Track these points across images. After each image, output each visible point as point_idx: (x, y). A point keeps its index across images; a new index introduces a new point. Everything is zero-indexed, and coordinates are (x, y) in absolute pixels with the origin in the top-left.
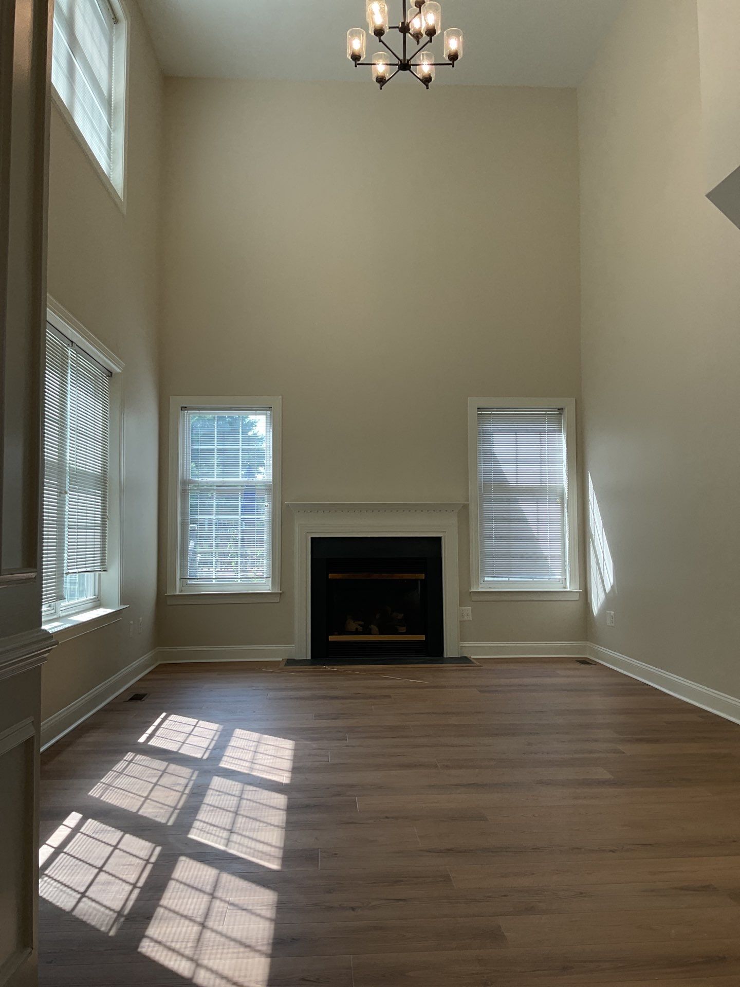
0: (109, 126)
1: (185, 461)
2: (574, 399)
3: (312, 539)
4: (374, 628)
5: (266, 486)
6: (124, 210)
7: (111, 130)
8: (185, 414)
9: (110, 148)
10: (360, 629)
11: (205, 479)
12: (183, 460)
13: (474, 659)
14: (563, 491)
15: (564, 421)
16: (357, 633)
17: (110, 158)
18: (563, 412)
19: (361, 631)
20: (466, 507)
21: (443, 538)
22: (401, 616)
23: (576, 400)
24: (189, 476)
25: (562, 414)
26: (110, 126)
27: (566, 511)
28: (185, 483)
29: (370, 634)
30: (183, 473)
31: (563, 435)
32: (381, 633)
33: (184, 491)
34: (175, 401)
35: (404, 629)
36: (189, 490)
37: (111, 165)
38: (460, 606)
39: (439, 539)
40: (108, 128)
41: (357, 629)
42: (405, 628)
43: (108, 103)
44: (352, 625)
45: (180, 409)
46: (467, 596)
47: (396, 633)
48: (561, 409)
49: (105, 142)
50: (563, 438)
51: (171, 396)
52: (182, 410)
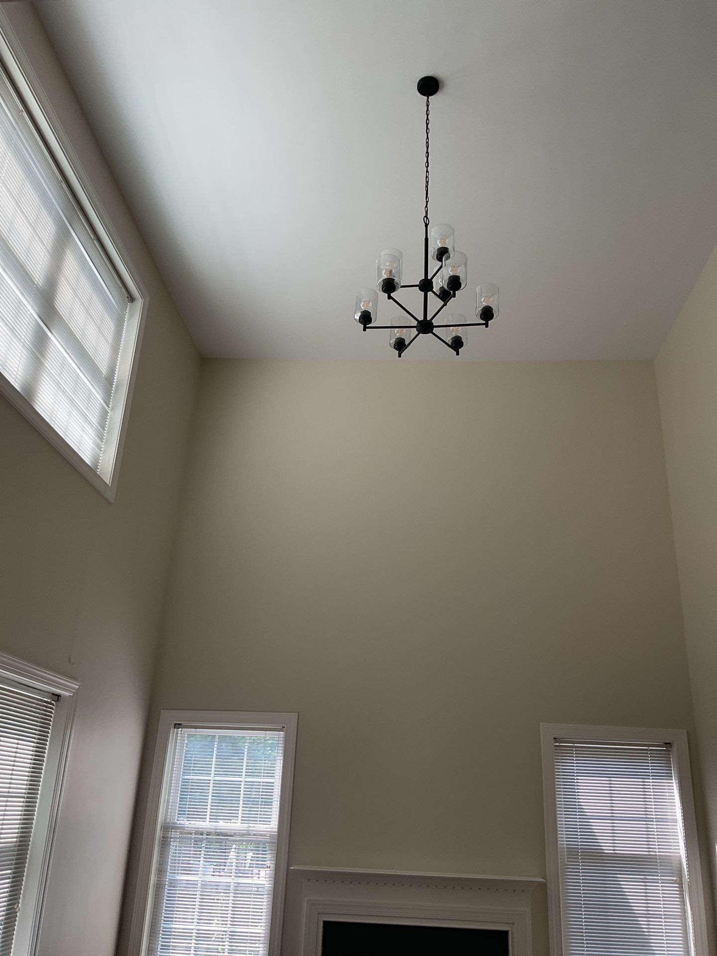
2: (685, 731)
3: (325, 923)
6: (110, 495)
7: (108, 409)
8: (179, 732)
11: (194, 823)
14: (680, 864)
15: (673, 761)
18: (671, 747)
20: (543, 887)
21: (510, 932)
23: (687, 732)
24: (174, 820)
25: (669, 751)
26: (108, 405)
27: (687, 895)
28: (167, 828)
30: (165, 816)
31: (674, 781)
34: (166, 716)
36: (171, 838)
39: (504, 934)
45: (173, 725)
48: (668, 744)
50: (674, 784)
51: (162, 711)
52: (175, 728)
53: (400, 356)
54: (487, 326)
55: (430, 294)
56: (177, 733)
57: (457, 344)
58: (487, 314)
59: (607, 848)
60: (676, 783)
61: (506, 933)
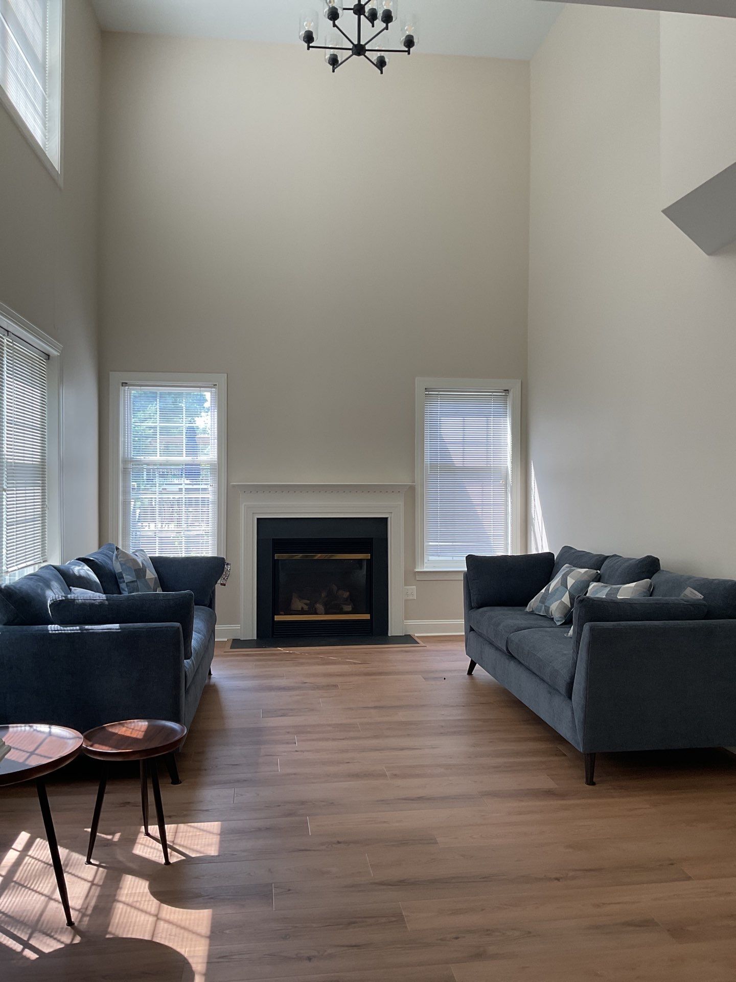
0: (43, 92)
1: (126, 439)
3: (258, 519)
4: (320, 607)
5: (211, 464)
6: (61, 182)
7: (46, 96)
8: (126, 389)
9: (45, 115)
10: (306, 608)
11: (148, 457)
12: (125, 438)
13: (417, 637)
14: (507, 471)
15: (509, 404)
16: (302, 612)
17: (45, 127)
18: (508, 393)
19: (307, 610)
20: (412, 489)
21: (389, 519)
22: (346, 594)
23: (521, 382)
24: (131, 455)
25: (507, 396)
26: (45, 91)
27: (509, 495)
28: (125, 461)
29: (316, 613)
30: (124, 452)
31: (508, 419)
32: (326, 613)
33: (125, 470)
34: (115, 377)
35: (349, 608)
36: (130, 468)
37: (47, 134)
38: (406, 585)
39: (385, 520)
40: (43, 95)
41: (302, 608)
42: (350, 606)
43: (42, 69)
44: (298, 604)
45: (121, 384)
46: (413, 576)
47: (342, 612)
48: (506, 391)
49: (40, 109)
50: (508, 421)
51: (111, 373)
52: (122, 386)
53: (333, 71)
54: (409, 54)
55: (362, 17)
56: (124, 390)
57: (381, 64)
58: (409, 42)
59: (458, 462)
60: (509, 420)
61: (387, 519)
